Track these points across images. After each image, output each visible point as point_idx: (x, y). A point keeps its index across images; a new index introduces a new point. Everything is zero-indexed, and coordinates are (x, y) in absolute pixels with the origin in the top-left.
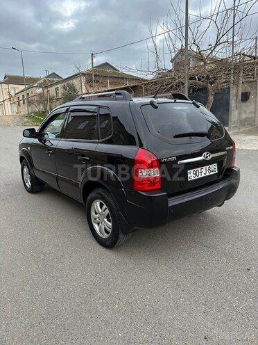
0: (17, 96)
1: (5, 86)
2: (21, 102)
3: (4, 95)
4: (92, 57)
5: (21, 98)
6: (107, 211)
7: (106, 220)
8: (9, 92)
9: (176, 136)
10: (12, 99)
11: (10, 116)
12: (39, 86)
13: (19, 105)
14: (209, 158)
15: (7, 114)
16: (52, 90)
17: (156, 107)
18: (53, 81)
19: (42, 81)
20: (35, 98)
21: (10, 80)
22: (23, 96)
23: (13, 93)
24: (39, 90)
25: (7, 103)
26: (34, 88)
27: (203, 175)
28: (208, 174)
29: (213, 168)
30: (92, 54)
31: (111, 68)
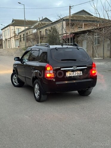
0: (20, 34)
1: (12, 27)
2: (22, 39)
3: (11, 34)
4: (70, 8)
5: (22, 36)
8: (15, 32)
9: (62, 60)
10: (16, 36)
11: (14, 49)
12: (35, 28)
13: (21, 41)
15: (12, 47)
16: (43, 31)
17: (57, 50)
18: (45, 24)
19: (37, 24)
20: (31, 36)
21: (16, 23)
22: (24, 34)
23: (17, 33)
24: (35, 31)
25: (13, 39)
26: (32, 29)
27: (74, 75)
28: (76, 75)
29: (80, 73)
30: (70, 6)
31: (87, 14)
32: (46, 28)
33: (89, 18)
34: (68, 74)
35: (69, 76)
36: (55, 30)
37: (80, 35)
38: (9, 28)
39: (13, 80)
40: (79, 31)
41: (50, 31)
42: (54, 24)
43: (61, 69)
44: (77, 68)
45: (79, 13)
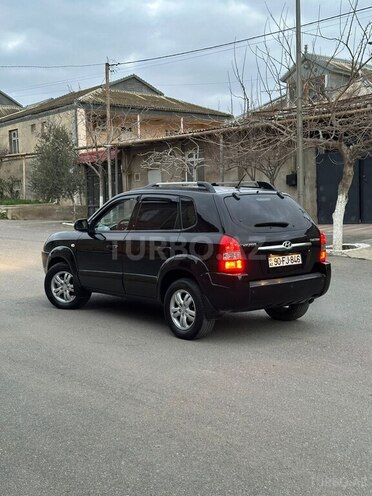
4: (107, 69)
6: (191, 299)
7: (188, 309)
9: (257, 226)
14: (289, 248)
17: (238, 199)
27: (285, 264)
28: (290, 264)
29: (296, 259)
30: (107, 65)
31: (144, 89)
32: (10, 128)
33: (154, 101)
34: (273, 262)
35: (274, 266)
36: (62, 137)
37: (150, 155)
39: (53, 289)
40: (139, 140)
41: (47, 140)
42: (45, 115)
43: (259, 248)
44: (293, 245)
45: (121, 86)
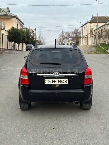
0: (96, 31)
8: (92, 29)
11: (90, 46)
17: (41, 51)
21: (95, 20)
22: (99, 31)
27: (56, 83)
28: (59, 83)
29: (64, 81)
35: (48, 83)
38: (87, 25)
43: (38, 75)
44: (60, 74)
